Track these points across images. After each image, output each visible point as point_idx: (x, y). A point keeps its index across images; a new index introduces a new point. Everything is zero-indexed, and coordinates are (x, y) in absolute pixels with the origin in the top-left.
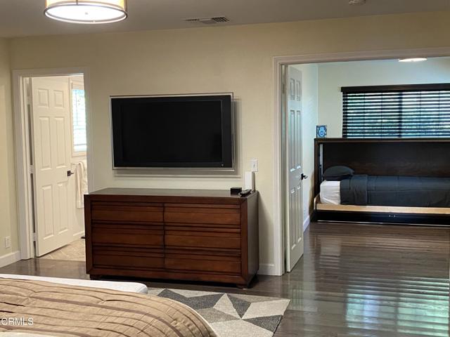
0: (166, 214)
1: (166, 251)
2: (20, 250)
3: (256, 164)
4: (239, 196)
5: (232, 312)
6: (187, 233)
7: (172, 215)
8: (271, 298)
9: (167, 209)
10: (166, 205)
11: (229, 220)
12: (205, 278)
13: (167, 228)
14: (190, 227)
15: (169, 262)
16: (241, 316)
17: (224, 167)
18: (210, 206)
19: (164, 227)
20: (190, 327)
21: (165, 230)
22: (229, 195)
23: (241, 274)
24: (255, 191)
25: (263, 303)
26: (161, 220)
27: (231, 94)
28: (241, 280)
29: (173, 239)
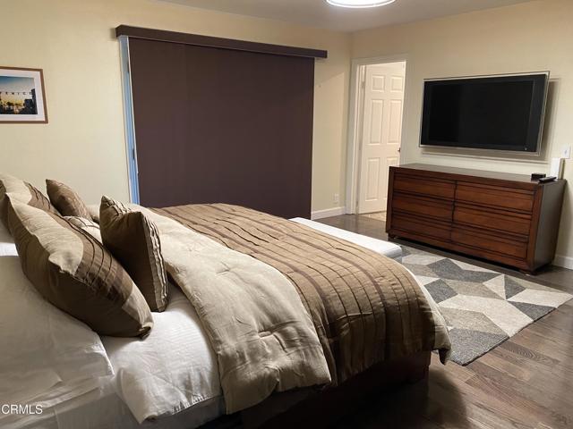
0: (457, 191)
1: (454, 225)
2: (345, 205)
3: (568, 151)
4: (537, 182)
5: (502, 291)
6: (476, 212)
7: (463, 193)
8: (552, 289)
9: (458, 187)
10: (458, 183)
11: (520, 204)
12: (488, 257)
13: (456, 204)
14: (480, 207)
15: (455, 236)
16: (507, 297)
17: (527, 151)
18: (502, 189)
19: (454, 203)
20: (396, 286)
21: (455, 206)
22: (529, 180)
23: (525, 259)
24: (562, 178)
25: (539, 291)
26: (452, 196)
27: (547, 74)
28: (524, 265)
29: (461, 215)
